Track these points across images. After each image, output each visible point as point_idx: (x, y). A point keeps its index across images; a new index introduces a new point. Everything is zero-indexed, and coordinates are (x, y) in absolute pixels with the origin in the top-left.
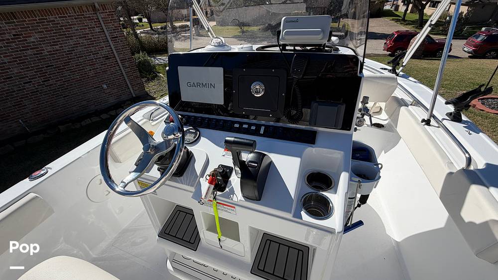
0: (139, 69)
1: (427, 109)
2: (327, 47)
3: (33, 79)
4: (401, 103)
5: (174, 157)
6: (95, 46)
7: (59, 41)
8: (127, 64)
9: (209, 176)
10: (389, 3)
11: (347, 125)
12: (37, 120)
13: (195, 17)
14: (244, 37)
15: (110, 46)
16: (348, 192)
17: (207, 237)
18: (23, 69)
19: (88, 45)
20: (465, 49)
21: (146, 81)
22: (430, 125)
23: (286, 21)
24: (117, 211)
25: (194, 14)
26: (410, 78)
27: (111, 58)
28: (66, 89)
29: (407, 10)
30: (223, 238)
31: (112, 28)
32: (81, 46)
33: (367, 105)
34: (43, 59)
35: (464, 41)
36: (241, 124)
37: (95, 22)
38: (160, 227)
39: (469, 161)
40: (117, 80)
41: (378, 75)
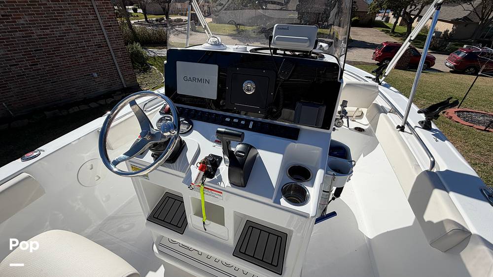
0: (132, 60)
1: (402, 116)
2: (314, 53)
3: (20, 61)
4: (381, 110)
5: (169, 144)
6: (88, 33)
7: (50, 26)
8: (119, 54)
9: (200, 163)
10: (380, 14)
11: (326, 124)
12: (22, 105)
13: (193, 12)
14: (239, 35)
15: (103, 34)
16: (323, 183)
17: (194, 221)
18: (9, 51)
19: (81, 31)
20: (448, 64)
21: (138, 73)
22: (404, 132)
23: (278, 28)
24: (104, 199)
25: (192, 9)
26: (391, 88)
27: (103, 47)
28: (54, 75)
29: (396, 22)
30: (207, 222)
31: (106, 16)
32: (73, 32)
33: (346, 108)
34: (33, 42)
35: (447, 57)
36: (232, 118)
37: (89, 9)
38: (149, 211)
39: (433, 164)
40: (108, 69)
41: (363, 82)
